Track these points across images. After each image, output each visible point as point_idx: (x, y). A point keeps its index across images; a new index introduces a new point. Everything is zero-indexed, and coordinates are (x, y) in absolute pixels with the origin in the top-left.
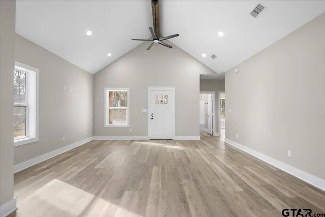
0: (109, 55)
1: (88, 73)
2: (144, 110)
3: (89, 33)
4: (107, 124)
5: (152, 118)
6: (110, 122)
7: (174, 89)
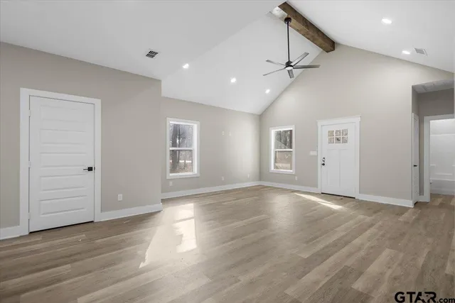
0: (268, 91)
1: (252, 114)
2: (312, 153)
3: (233, 80)
4: (272, 168)
5: (324, 164)
6: (276, 167)
7: (358, 120)
